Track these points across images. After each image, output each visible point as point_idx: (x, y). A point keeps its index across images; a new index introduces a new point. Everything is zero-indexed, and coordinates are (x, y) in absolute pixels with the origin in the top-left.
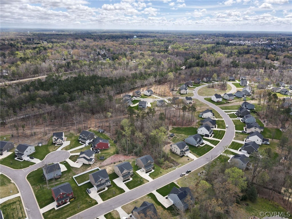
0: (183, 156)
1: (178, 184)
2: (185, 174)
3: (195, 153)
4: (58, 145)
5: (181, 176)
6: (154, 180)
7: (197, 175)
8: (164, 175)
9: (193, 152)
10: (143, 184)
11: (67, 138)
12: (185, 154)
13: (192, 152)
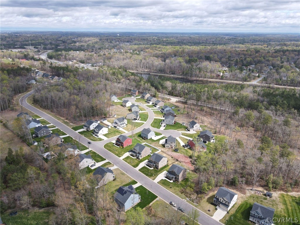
0: (215, 205)
2: (175, 205)
4: (187, 130)
5: (170, 203)
6: (157, 184)
10: (148, 177)
13: (230, 214)
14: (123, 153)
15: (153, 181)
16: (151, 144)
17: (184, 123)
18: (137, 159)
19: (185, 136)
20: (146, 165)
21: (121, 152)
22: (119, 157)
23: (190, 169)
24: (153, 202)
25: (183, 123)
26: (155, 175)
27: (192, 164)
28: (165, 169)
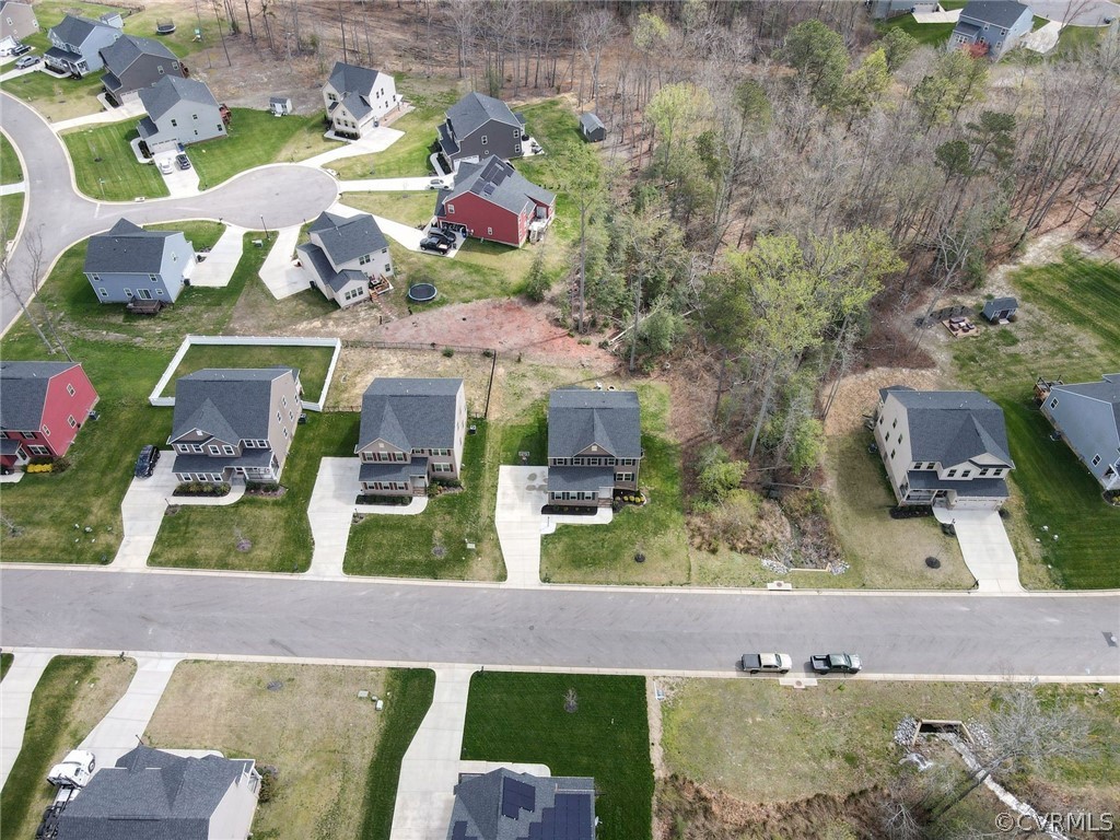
0: (924, 512)
1: (667, 710)
2: (787, 662)
3: (1036, 531)
4: (337, 134)
5: (741, 665)
6: (547, 587)
7: (889, 722)
8: (643, 590)
9: (1029, 519)
10: (452, 578)
11: (412, 113)
12: (948, 506)
13: (1017, 515)
14: (98, 508)
15: (503, 585)
16: (231, 333)
17: (283, 101)
18: (263, 497)
19: (363, 176)
20: (361, 500)
21: (85, 512)
22: (105, 562)
23: (600, 374)
24: (655, 735)
25: (274, 100)
26: (478, 540)
27: (578, 338)
28: (488, 457)
